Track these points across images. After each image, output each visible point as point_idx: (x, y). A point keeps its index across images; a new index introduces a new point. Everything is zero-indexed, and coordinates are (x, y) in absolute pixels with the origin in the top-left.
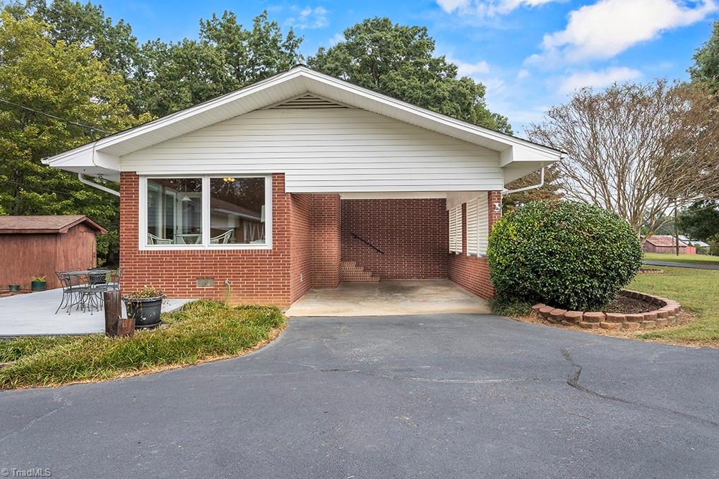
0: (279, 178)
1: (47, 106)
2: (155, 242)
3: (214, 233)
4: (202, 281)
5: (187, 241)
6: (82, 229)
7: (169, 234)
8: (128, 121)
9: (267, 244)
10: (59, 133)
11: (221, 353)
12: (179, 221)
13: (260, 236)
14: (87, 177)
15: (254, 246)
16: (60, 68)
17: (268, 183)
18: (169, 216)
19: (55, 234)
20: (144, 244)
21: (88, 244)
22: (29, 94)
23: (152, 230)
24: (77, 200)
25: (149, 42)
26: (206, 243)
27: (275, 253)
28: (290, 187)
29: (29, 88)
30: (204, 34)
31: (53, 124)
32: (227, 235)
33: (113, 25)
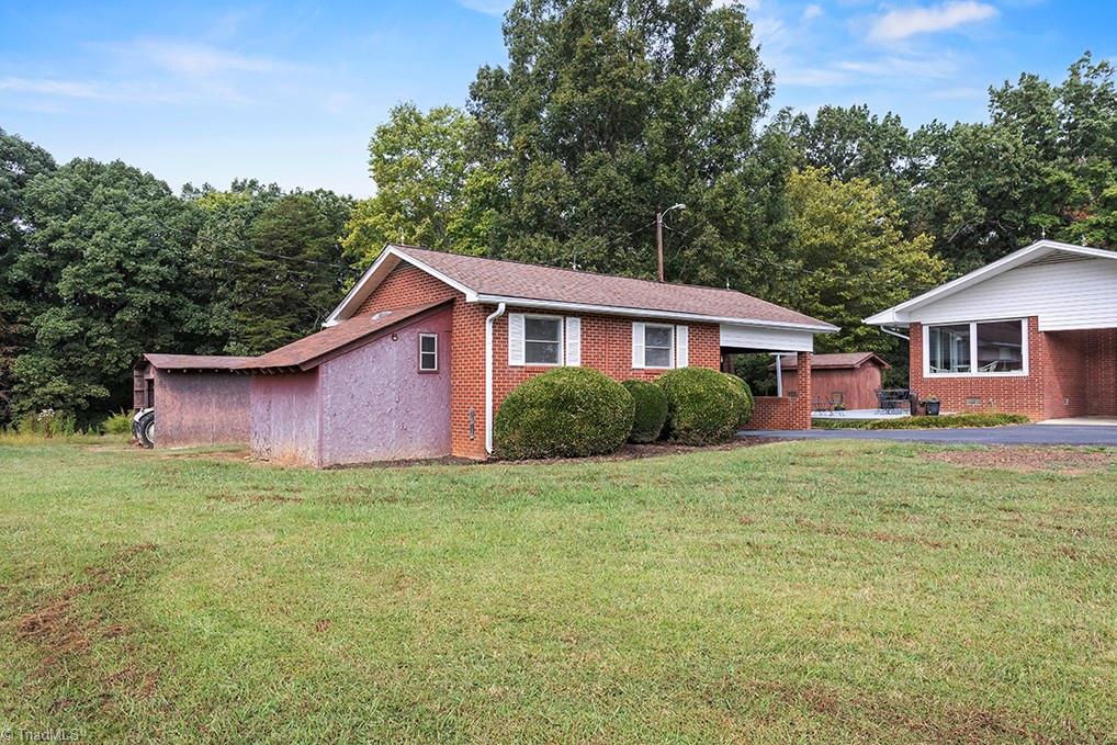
0: (1033, 320)
1: (828, 248)
2: (935, 371)
3: (981, 364)
4: (972, 401)
5: (960, 370)
6: (870, 364)
7: (947, 366)
8: (902, 248)
9: (1025, 372)
10: (840, 274)
11: (971, 425)
12: (954, 356)
13: (1018, 366)
14: (886, 327)
15: (1014, 373)
16: (840, 211)
17: (1025, 325)
18: (946, 352)
19: (851, 369)
20: (927, 373)
21: (875, 378)
22: (817, 242)
23: (933, 363)
24: (857, 336)
25: (922, 127)
26: (974, 371)
27: (1030, 379)
28: (1042, 327)
29: (816, 237)
30: (996, 104)
31: (835, 266)
32: (993, 366)
33: (880, 122)
